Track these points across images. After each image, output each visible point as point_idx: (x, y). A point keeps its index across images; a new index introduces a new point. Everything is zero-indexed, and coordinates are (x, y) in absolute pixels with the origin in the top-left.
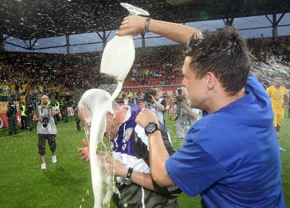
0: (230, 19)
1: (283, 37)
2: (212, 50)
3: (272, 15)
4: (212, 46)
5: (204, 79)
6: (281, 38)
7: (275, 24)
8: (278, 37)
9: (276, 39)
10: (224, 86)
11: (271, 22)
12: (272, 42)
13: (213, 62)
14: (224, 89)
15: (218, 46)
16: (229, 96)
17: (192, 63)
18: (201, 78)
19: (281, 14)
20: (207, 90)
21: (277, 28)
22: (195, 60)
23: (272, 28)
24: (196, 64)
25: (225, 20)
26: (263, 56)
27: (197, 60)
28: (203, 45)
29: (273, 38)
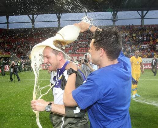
0: (115, 12)
1: (147, 25)
2: (104, 38)
3: (141, 11)
4: (105, 36)
5: (99, 51)
6: (146, 26)
7: (143, 17)
8: (144, 25)
9: (143, 27)
10: (108, 56)
11: (140, 16)
12: (140, 28)
13: (104, 44)
14: (108, 57)
15: (107, 37)
16: (110, 61)
17: (94, 42)
18: (97, 50)
19: (147, 11)
20: (100, 57)
21: (144, 19)
22: (96, 41)
23: (141, 19)
24: (96, 43)
25: (113, 12)
26: (135, 36)
27: (97, 42)
28: (101, 34)
29: (141, 26)
